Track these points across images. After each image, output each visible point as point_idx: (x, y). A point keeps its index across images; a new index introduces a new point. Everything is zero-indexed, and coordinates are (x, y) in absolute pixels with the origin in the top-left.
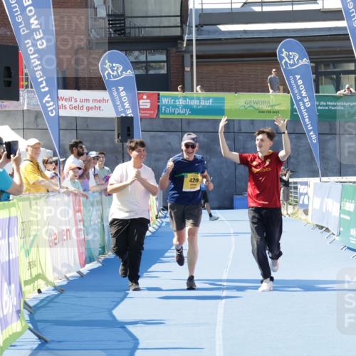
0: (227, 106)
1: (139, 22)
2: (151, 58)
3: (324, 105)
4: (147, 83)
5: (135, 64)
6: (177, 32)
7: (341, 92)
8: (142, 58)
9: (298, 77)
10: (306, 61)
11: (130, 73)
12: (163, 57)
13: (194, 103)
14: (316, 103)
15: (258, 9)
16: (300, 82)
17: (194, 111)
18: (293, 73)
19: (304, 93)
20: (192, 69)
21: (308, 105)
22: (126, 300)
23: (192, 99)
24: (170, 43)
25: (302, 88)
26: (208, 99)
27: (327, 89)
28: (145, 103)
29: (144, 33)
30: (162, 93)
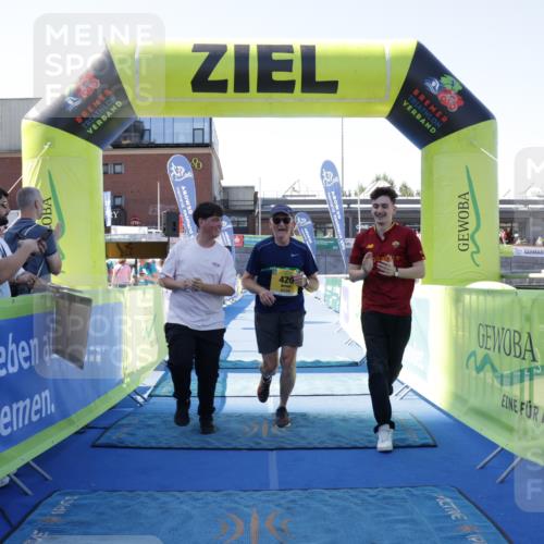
1: (235, 203)
2: (240, 219)
3: (318, 243)
4: (238, 230)
5: (233, 222)
6: (252, 208)
7: (327, 237)
8: (236, 219)
9: (305, 230)
10: (310, 222)
11: (230, 226)
12: (245, 219)
14: (315, 241)
15: (289, 198)
18: (303, 228)
20: (259, 225)
24: (249, 213)
27: (320, 235)
28: (237, 240)
29: (237, 208)
30: (245, 235)
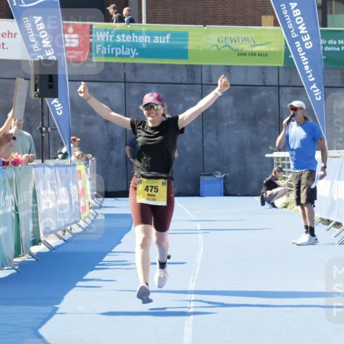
0: (192, 45)
3: (333, 45)
9: (293, 5)
13: (144, 40)
14: (322, 42)
16: (297, 13)
17: (143, 52)
19: (303, 29)
21: (309, 46)
22: (55, 316)
23: (139, 33)
25: (300, 20)
26: (164, 34)
27: (339, 20)
30: (96, 25)
